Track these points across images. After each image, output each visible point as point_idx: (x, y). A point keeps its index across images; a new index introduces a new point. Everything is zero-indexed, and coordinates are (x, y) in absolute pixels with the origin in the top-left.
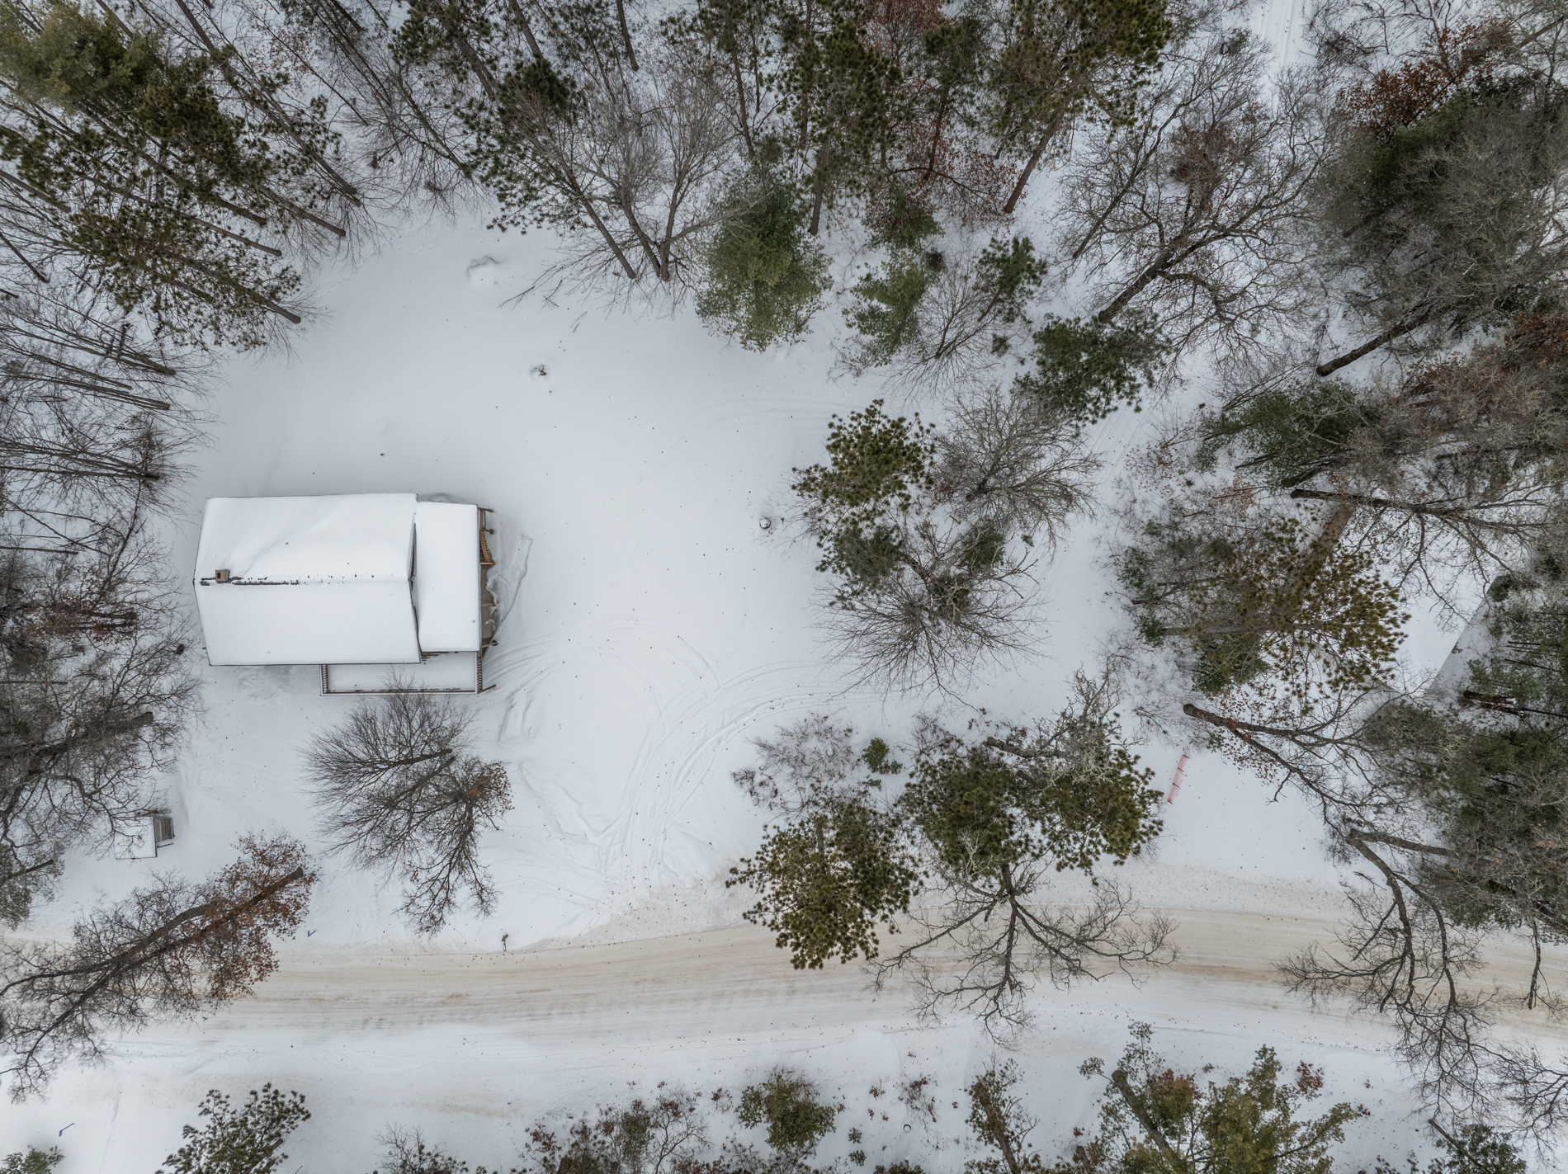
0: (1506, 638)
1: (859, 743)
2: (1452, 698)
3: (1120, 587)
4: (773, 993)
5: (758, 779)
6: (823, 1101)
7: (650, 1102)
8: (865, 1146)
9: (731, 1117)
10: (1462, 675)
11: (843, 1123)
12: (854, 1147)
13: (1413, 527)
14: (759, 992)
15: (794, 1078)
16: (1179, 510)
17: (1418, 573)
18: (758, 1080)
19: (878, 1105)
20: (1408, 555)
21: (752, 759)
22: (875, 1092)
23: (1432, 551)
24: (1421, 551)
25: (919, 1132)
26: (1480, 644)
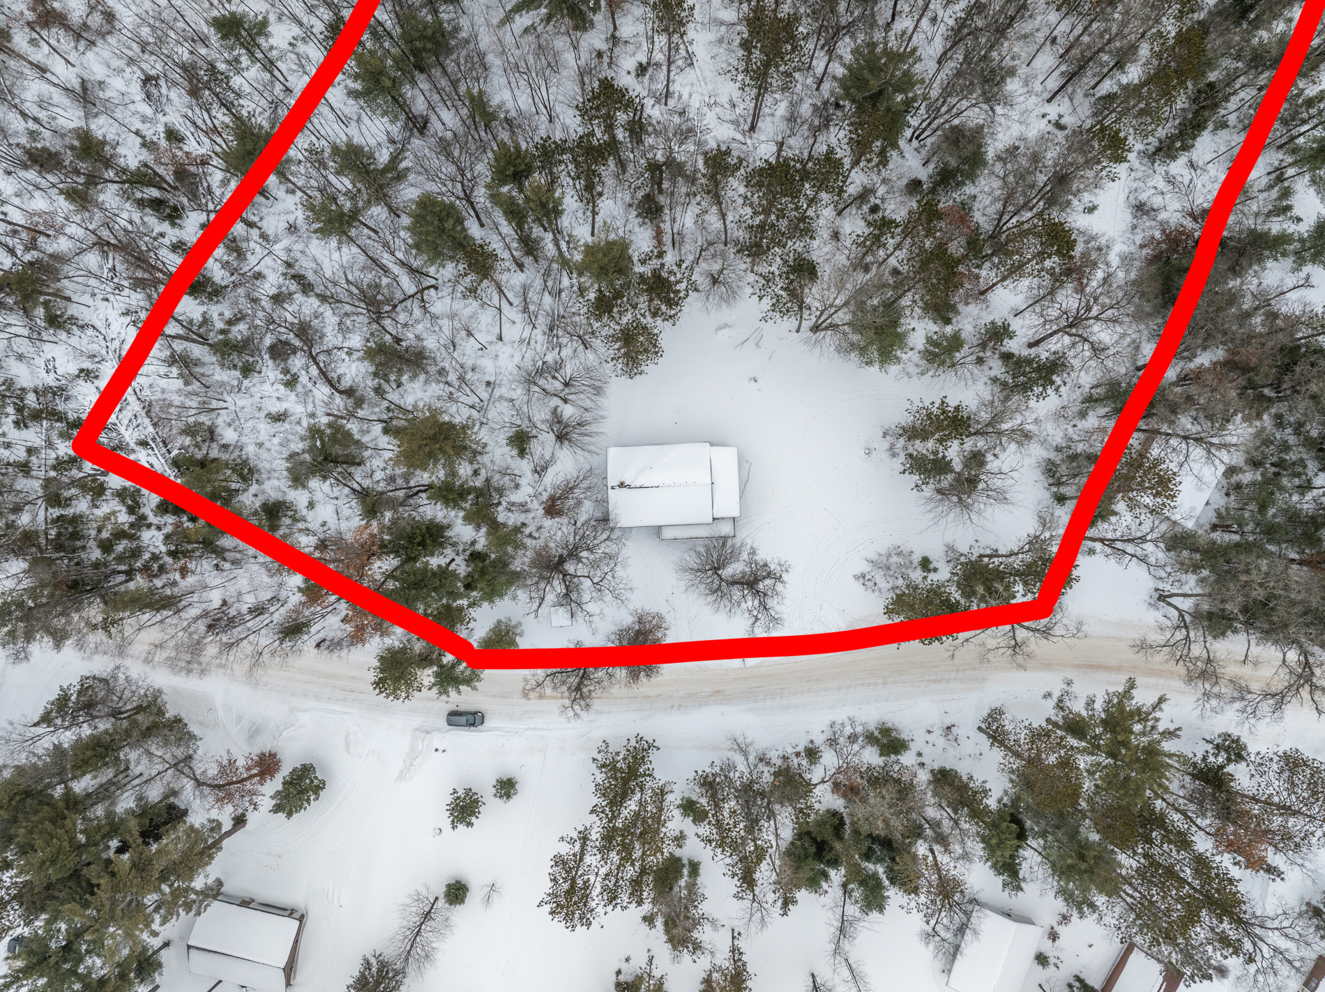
0: (1232, 497)
1: (916, 558)
2: (1207, 527)
3: (1042, 478)
4: (876, 684)
5: (868, 577)
6: (904, 736)
7: (819, 740)
8: (925, 759)
10: (1211, 517)
11: (914, 747)
12: (919, 759)
13: (1184, 446)
14: (869, 684)
15: (890, 726)
16: (1071, 440)
17: (1186, 466)
18: (872, 727)
19: (930, 738)
20: (1182, 458)
21: (866, 568)
22: (929, 732)
23: (1192, 457)
24: (1187, 456)
25: (951, 752)
26: (1220, 501)
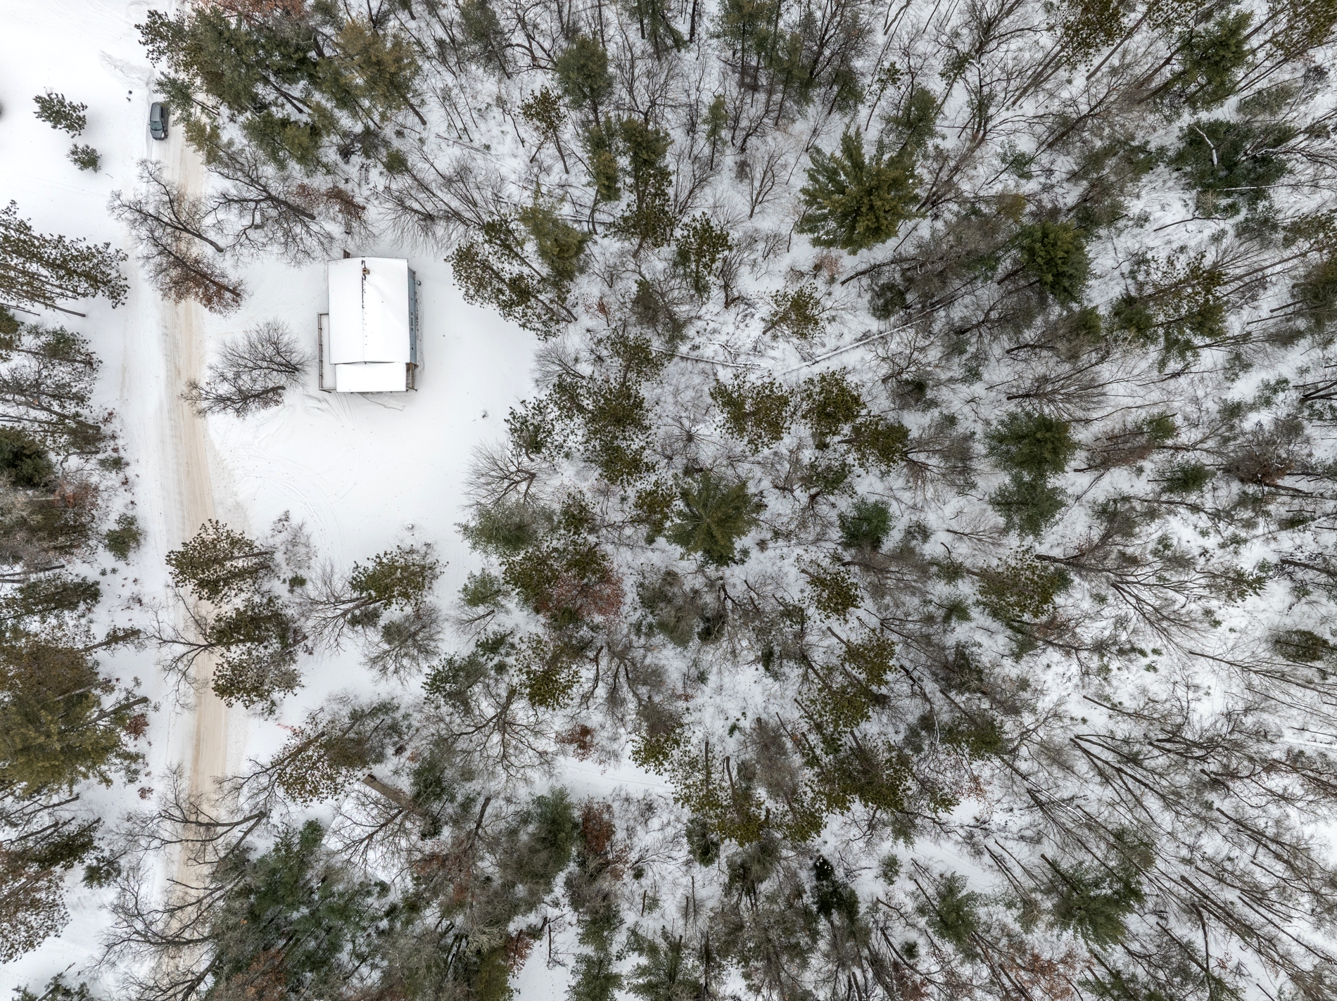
1: (303, 573)
5: (286, 523)
6: (131, 555)
7: (130, 472)
8: (109, 576)
9: (123, 510)
11: (120, 565)
12: (108, 571)
15: (142, 541)
18: (141, 524)
19: (129, 582)
21: (295, 520)
22: (135, 581)
25: (117, 602)
